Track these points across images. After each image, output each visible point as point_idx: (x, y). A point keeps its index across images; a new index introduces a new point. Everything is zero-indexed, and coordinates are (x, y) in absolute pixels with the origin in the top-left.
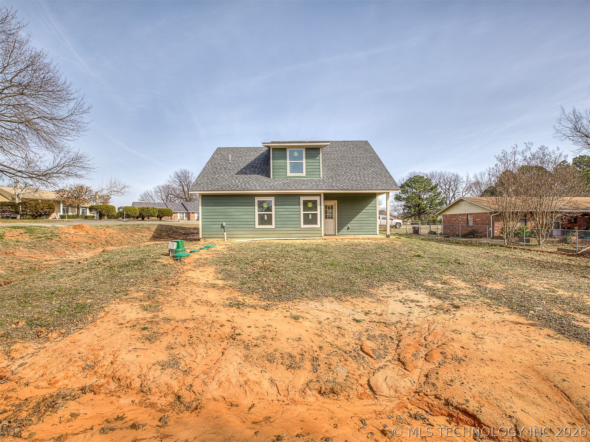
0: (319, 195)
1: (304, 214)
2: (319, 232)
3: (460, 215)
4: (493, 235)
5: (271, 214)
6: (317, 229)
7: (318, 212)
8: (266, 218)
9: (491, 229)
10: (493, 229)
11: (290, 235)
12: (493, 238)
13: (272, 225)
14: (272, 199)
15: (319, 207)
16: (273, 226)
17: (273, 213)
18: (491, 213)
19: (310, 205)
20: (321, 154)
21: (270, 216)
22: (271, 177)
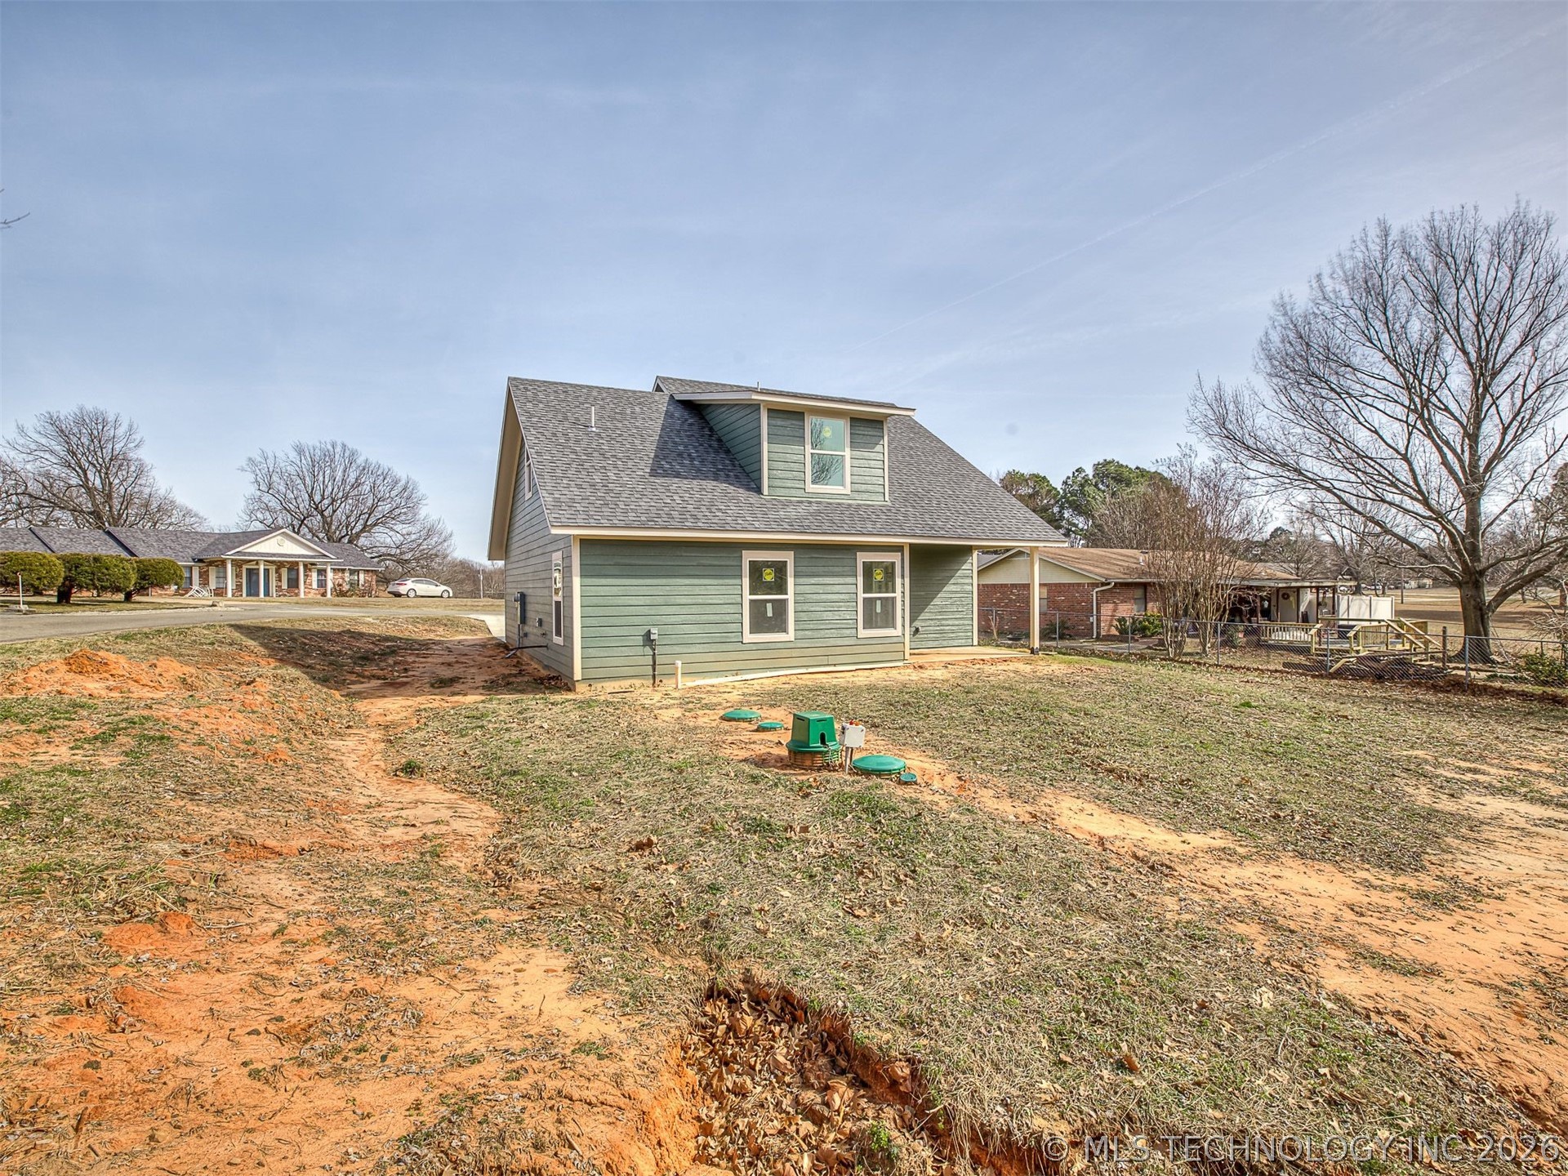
0: (898, 548)
1: (864, 599)
2: (899, 647)
3: (1014, 586)
4: (1098, 633)
5: (785, 601)
6: (895, 640)
7: (898, 595)
8: (770, 614)
9: (1093, 619)
10: (1098, 620)
11: (832, 660)
12: (1098, 639)
13: (785, 631)
14: (788, 557)
15: (898, 581)
16: (791, 635)
17: (790, 596)
18: (1095, 585)
19: (879, 576)
20: (886, 438)
21: (780, 607)
22: (766, 492)
